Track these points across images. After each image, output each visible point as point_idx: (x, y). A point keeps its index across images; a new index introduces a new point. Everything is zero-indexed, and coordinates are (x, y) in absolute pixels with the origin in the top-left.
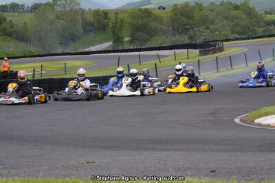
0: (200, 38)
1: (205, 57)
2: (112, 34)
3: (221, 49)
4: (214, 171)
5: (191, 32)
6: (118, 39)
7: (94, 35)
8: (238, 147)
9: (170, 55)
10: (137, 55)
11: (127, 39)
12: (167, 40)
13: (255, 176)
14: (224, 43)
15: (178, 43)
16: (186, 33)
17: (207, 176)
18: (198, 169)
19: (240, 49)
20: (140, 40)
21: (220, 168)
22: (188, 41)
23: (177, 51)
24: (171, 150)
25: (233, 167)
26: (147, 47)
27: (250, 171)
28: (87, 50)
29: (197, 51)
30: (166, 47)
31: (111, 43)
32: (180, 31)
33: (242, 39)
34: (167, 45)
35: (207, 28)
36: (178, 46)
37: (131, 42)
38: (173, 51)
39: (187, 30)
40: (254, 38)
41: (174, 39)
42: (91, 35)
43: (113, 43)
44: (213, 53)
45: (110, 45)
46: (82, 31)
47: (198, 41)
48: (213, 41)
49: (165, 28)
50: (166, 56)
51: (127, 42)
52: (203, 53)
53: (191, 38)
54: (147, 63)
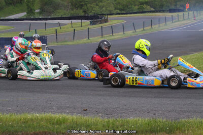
0: (91, 12)
1: (94, 26)
2: (26, 7)
3: (106, 21)
4: (86, 110)
5: (85, 7)
6: (30, 11)
7: (13, 7)
8: (108, 92)
9: (68, 24)
10: (43, 23)
11: (37, 11)
12: (67, 13)
13: (116, 114)
14: (108, 16)
15: (75, 15)
16: (81, 8)
17: (80, 113)
18: (74, 108)
19: (120, 21)
20: (47, 12)
21: (91, 108)
22: (82, 14)
23: (74, 21)
24: (58, 93)
25: (101, 107)
26: (52, 17)
27: (113, 111)
28: (7, 18)
29: (88, 22)
30: (66, 17)
31: (25, 13)
32: (77, 6)
33: (122, 14)
34: (67, 16)
35: (97, 5)
36: (74, 17)
37: (40, 13)
38: (71, 20)
39: (82, 5)
40: (131, 13)
41: (72, 12)
42: (11, 7)
43: (27, 13)
44: (100, 23)
45: (25, 15)
46: (4, 3)
47: (90, 14)
48: (100, 15)
49: (66, 3)
50: (66, 25)
51: (38, 13)
52: (93, 23)
53: (85, 12)
54: (51, 29)
